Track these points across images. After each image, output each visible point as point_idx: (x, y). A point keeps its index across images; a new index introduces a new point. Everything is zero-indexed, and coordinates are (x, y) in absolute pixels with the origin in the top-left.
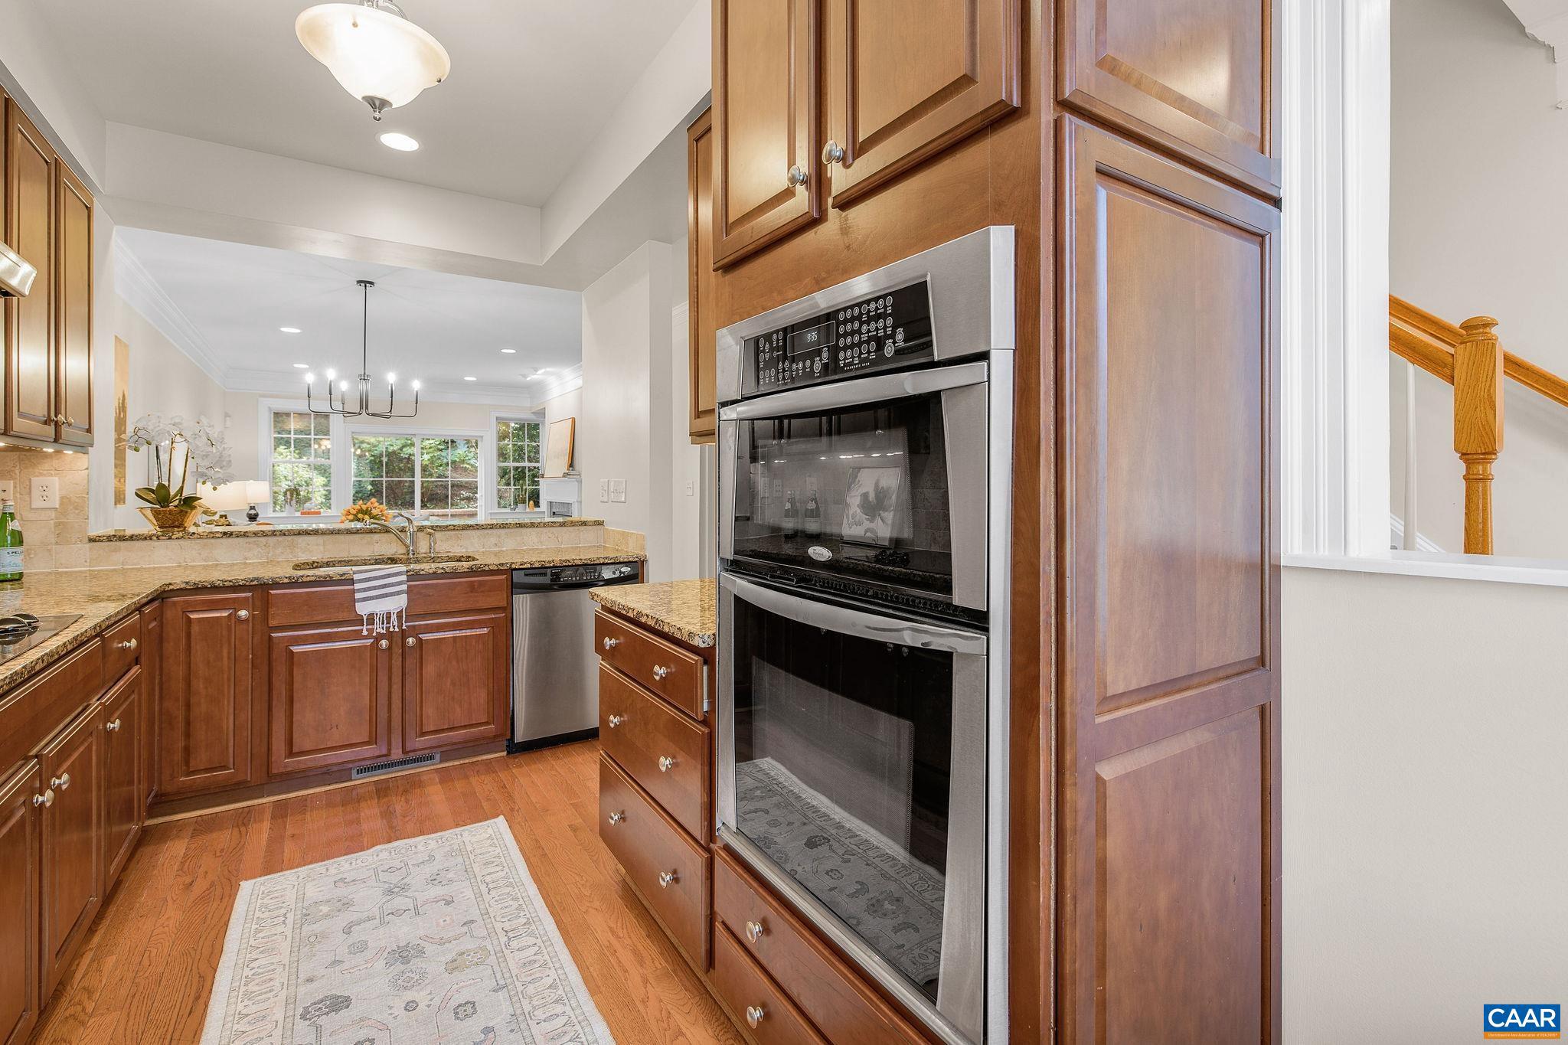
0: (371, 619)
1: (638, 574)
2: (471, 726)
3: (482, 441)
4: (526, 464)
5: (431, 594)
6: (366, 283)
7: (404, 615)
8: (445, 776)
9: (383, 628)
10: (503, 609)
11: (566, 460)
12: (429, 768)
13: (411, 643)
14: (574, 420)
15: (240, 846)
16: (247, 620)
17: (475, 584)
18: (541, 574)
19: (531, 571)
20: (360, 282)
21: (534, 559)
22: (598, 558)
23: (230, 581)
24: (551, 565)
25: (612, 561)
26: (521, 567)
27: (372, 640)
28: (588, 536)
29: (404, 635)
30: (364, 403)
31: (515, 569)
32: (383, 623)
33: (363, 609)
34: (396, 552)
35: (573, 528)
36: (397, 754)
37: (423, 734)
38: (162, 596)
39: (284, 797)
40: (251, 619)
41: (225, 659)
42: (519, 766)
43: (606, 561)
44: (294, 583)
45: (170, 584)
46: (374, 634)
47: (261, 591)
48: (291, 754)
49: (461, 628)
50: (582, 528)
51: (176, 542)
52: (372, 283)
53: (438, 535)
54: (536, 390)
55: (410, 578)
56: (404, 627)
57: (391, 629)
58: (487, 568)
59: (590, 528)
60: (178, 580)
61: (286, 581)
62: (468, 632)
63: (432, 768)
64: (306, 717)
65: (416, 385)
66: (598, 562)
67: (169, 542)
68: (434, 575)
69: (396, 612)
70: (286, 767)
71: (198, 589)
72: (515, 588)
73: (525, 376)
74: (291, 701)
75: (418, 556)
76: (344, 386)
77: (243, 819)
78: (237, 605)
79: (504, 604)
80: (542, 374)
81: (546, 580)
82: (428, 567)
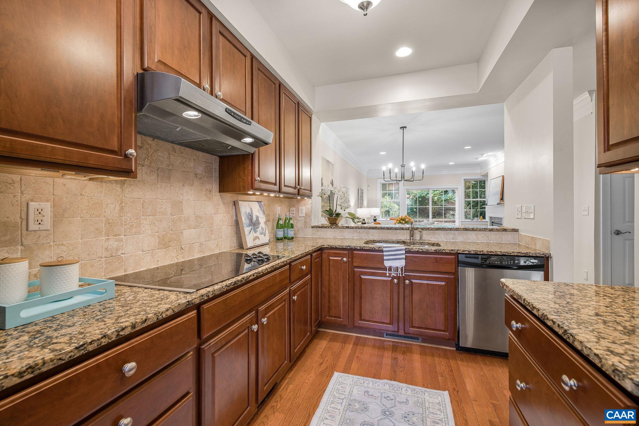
0: (390, 268)
1: (544, 264)
2: (436, 330)
3: (457, 190)
4: (479, 199)
5: (416, 261)
6: (403, 128)
7: (404, 269)
8: (423, 352)
9: (395, 274)
10: (454, 274)
11: (499, 197)
12: (416, 343)
13: (407, 283)
14: (503, 177)
15: (341, 352)
16: (346, 262)
17: (438, 259)
18: (475, 258)
19: (469, 255)
20: (401, 128)
21: (472, 248)
22: (513, 252)
23: (341, 246)
24: (481, 253)
25: (524, 255)
26: (463, 252)
27: (391, 278)
28: (507, 238)
29: (404, 278)
30: (403, 177)
31: (460, 253)
32: (395, 271)
33: (387, 264)
34: (406, 238)
35: (498, 232)
36: (401, 333)
37: (413, 327)
38: (321, 250)
39: (359, 335)
40: (348, 262)
41: (340, 276)
42: (462, 360)
43: (519, 254)
44: (362, 249)
45: (324, 245)
46: (392, 276)
47: (351, 251)
48: (361, 320)
49: (431, 280)
50: (504, 233)
51: (333, 229)
52: (405, 127)
53: (424, 232)
54: (483, 165)
55: (406, 252)
56: (404, 275)
57: (398, 275)
58: (444, 251)
59: (509, 233)
60: (326, 244)
61: (359, 248)
62: (435, 283)
63: (418, 344)
64: (366, 306)
65: (423, 166)
66: (513, 254)
67: (331, 229)
68: (418, 252)
69: (400, 267)
70: (359, 324)
71: (332, 248)
72: (459, 263)
73: (477, 159)
74: (361, 298)
75: (415, 241)
76: (396, 170)
77: (345, 340)
78: (343, 256)
79: (453, 271)
80: (486, 156)
81: (479, 261)
82: (415, 248)
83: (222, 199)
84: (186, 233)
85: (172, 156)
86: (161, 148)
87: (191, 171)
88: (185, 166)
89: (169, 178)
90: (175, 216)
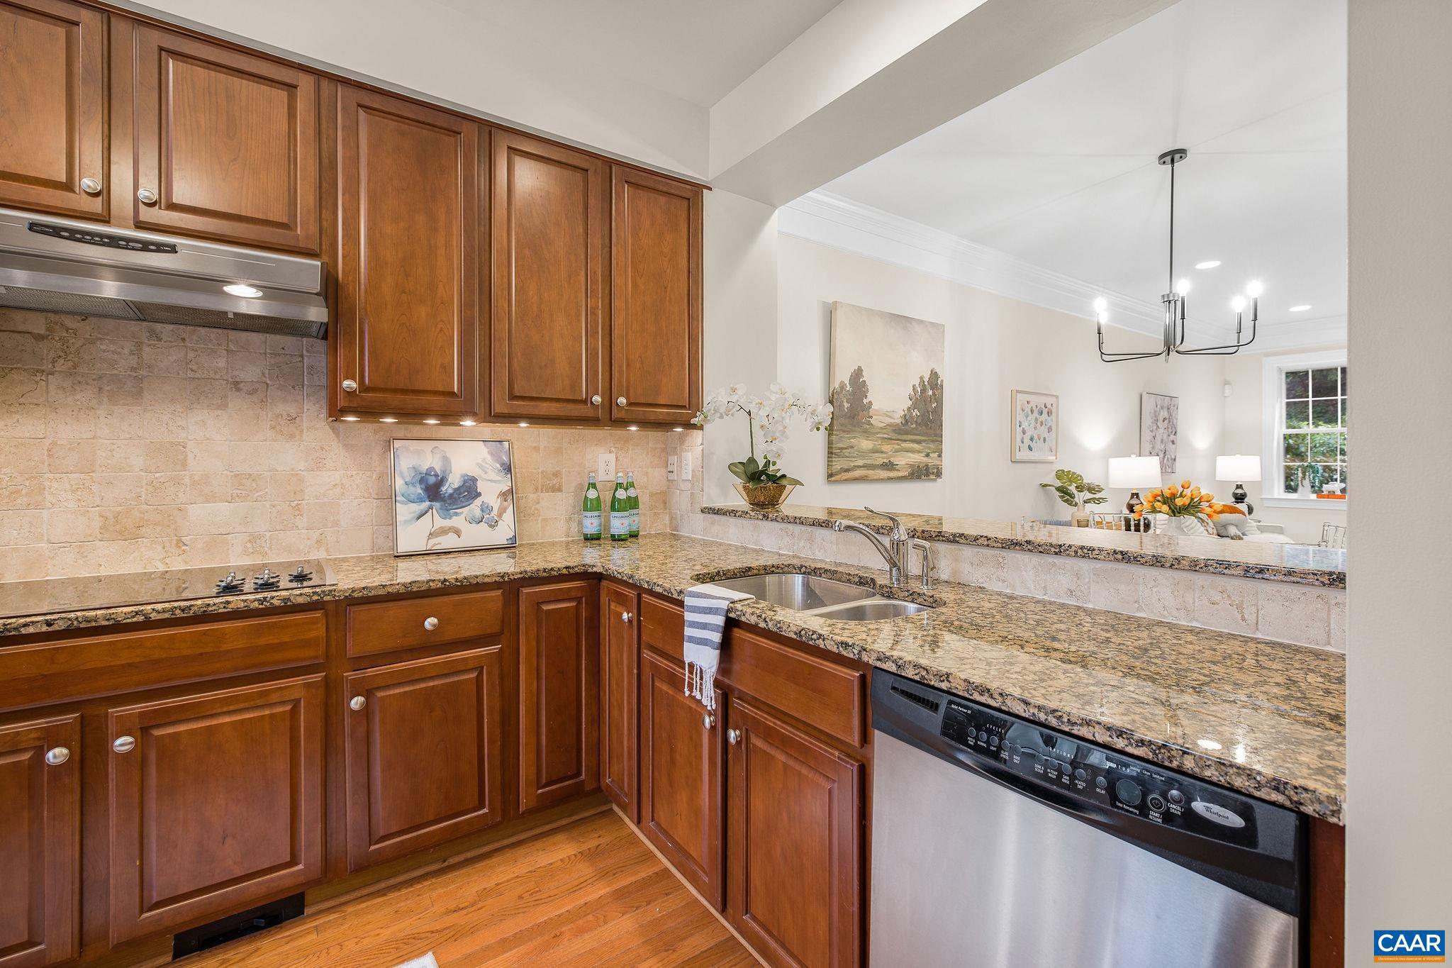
6: (1173, 156)
13: (732, 737)
16: (631, 624)
20: (1162, 157)
30: (1168, 339)
40: (635, 625)
41: (624, 665)
44: (652, 592)
47: (639, 592)
48: (653, 820)
49: (792, 752)
52: (1182, 152)
62: (803, 770)
64: (662, 782)
74: (653, 749)
78: (627, 604)
83: (338, 436)
84: (198, 512)
85: (147, 349)
86: (108, 334)
87: (217, 377)
88: (194, 367)
89: (139, 394)
90: (157, 475)
